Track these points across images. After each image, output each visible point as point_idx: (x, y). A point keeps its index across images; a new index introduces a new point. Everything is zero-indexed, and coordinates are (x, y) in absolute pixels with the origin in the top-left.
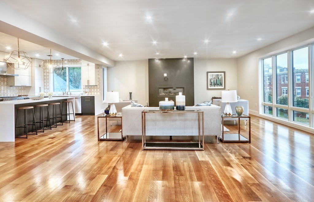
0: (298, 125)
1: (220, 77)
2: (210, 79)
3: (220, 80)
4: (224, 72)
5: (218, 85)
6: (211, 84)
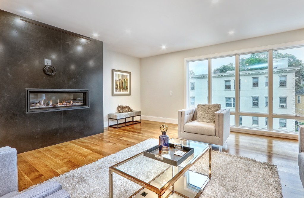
0: (252, 130)
1: (126, 78)
2: (115, 80)
3: (126, 83)
4: (130, 73)
5: (123, 89)
6: (117, 88)
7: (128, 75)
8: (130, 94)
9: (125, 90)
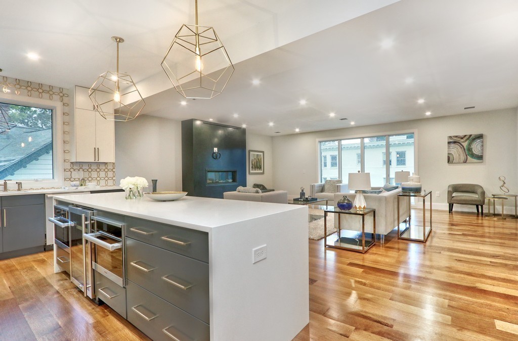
1: (260, 158)
2: (252, 160)
3: (260, 162)
4: (263, 152)
5: (258, 168)
6: (252, 167)
7: (262, 154)
8: (263, 173)
9: (259, 169)
